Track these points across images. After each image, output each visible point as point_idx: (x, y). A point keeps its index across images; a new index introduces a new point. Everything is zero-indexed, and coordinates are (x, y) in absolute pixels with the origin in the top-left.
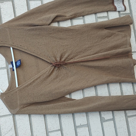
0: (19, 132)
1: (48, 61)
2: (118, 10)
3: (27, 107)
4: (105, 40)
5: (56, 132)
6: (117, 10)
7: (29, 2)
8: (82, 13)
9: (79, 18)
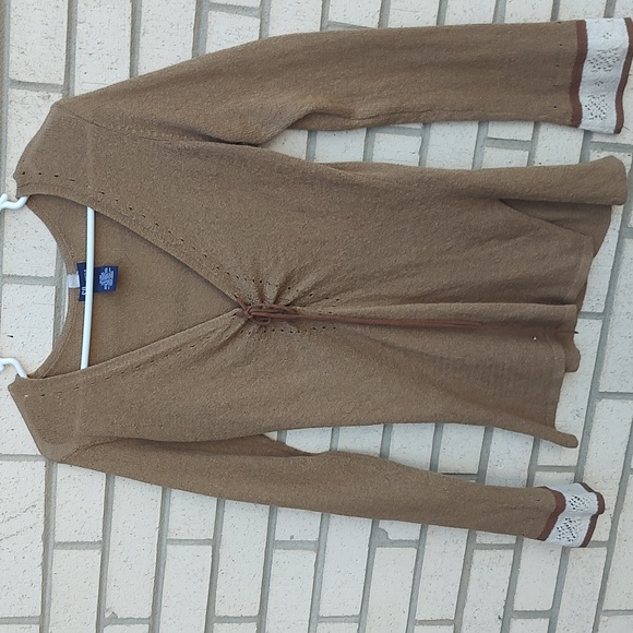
0: (59, 519)
1: (227, 292)
2: (586, 123)
3: (107, 447)
4: (483, 249)
5: (195, 547)
6: (581, 126)
7: (207, 14)
8: (425, 114)
9: (404, 128)
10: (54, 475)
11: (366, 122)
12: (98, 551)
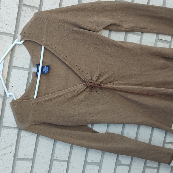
0: (20, 150)
1: (81, 77)
3: (39, 126)
5: (62, 162)
8: (143, 29)
10: (20, 135)
11: (127, 29)
12: (31, 162)
